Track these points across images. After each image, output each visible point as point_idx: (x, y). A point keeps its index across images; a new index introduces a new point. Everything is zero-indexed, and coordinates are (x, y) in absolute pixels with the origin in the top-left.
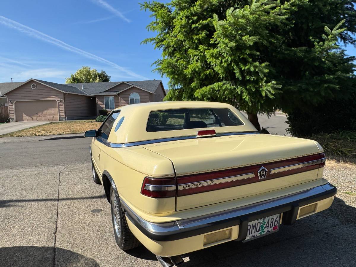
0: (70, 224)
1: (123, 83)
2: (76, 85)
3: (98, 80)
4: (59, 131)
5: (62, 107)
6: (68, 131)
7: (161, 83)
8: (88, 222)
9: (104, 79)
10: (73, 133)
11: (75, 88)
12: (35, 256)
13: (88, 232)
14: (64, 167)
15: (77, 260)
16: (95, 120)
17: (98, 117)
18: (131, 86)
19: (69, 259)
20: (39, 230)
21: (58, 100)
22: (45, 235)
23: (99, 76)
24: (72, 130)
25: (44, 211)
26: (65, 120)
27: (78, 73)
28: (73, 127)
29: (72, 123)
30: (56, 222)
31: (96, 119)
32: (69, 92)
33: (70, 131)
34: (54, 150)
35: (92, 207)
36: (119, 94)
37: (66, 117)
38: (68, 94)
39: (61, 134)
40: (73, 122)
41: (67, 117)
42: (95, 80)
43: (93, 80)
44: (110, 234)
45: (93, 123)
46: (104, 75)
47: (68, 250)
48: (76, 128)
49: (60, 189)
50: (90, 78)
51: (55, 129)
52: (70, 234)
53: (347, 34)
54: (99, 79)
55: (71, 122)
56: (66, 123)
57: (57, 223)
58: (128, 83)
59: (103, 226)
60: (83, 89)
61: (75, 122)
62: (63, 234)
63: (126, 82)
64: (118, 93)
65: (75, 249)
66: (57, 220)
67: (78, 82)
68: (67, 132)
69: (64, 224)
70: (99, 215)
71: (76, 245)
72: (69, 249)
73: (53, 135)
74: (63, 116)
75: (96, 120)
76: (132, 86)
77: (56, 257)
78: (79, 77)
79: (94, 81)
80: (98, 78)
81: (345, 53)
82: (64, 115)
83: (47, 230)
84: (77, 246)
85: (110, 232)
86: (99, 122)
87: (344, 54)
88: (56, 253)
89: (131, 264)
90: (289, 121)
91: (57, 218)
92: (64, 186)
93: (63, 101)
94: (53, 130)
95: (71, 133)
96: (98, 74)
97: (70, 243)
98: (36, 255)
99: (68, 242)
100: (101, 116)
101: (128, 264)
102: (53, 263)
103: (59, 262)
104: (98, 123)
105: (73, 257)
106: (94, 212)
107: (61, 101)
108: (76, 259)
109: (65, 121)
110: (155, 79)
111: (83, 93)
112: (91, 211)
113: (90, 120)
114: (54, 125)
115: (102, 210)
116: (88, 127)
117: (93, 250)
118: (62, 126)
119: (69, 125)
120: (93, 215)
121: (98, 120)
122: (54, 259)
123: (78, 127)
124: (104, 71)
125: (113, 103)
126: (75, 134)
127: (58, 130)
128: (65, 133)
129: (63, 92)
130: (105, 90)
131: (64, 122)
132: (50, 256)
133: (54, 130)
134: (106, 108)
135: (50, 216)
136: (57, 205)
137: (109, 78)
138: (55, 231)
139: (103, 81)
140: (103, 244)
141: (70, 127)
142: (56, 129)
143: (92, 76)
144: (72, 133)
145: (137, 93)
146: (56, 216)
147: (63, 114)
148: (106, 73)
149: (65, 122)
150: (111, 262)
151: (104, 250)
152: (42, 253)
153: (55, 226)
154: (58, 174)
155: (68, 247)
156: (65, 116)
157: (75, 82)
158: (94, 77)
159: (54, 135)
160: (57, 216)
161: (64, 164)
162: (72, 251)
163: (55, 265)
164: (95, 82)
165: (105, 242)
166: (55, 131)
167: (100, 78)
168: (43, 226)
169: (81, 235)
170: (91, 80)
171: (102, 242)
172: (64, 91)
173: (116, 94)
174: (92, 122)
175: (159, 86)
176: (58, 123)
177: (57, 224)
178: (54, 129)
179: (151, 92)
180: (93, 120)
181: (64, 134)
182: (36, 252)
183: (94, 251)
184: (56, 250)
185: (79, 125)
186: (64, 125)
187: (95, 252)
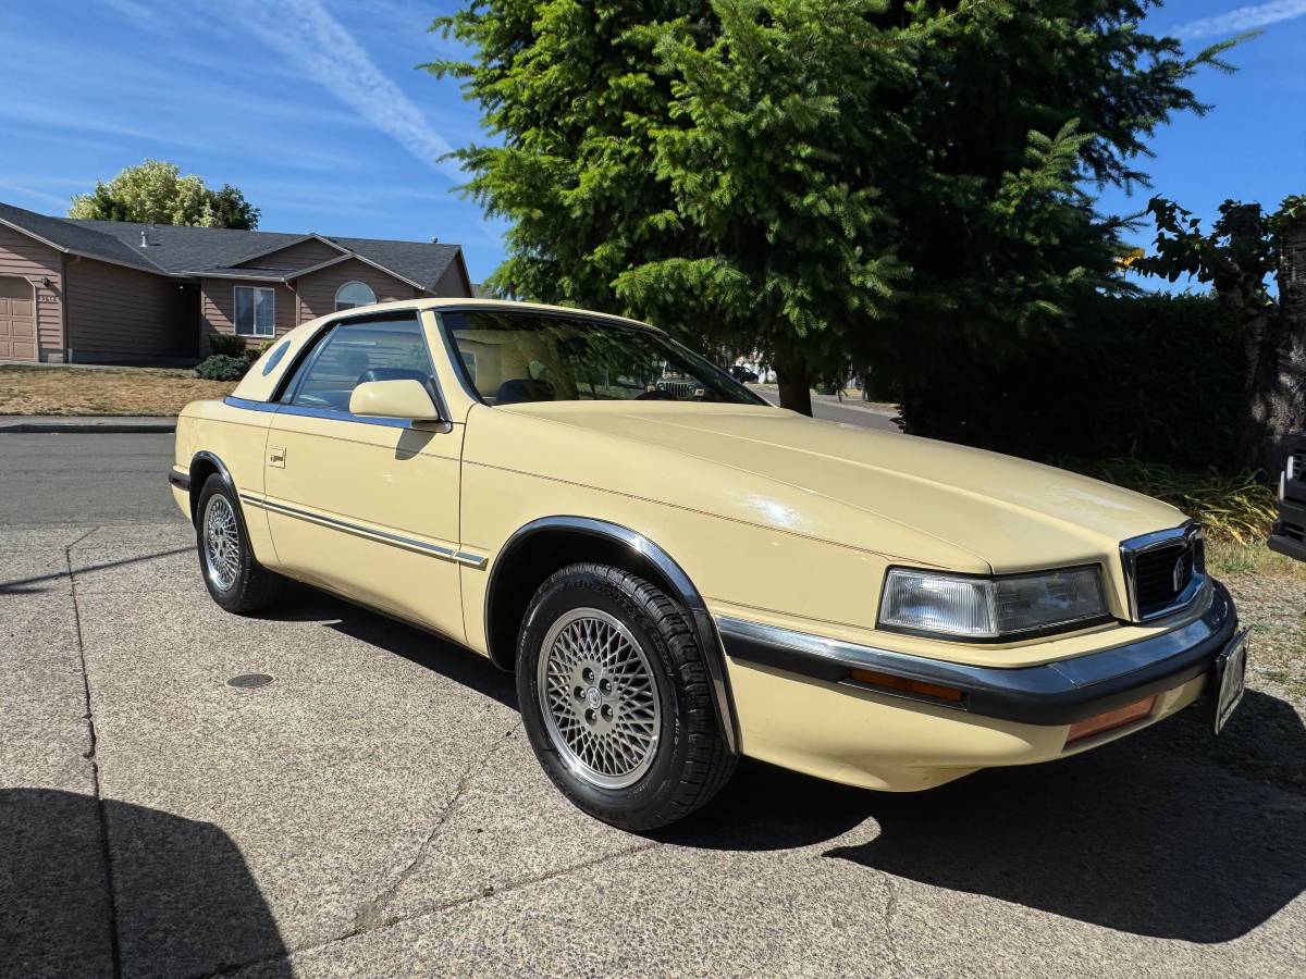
0: (148, 726)
1: (313, 242)
2: (112, 227)
3: (207, 220)
4: (41, 402)
5: (55, 310)
6: (79, 403)
7: (459, 258)
8: (223, 718)
9: (234, 215)
10: (101, 411)
11: (112, 239)
12: (20, 832)
13: (230, 751)
14: (78, 533)
15: (203, 843)
16: (192, 372)
17: (210, 360)
18: (342, 253)
19: (169, 840)
20: (17, 743)
21: (39, 278)
22: (50, 761)
23: (215, 206)
24: (97, 401)
25: (28, 680)
26: (66, 361)
27: (125, 184)
28: (99, 389)
29: (98, 375)
30: (89, 716)
31: (198, 367)
32: (85, 250)
33: (87, 404)
34: (26, 472)
35: (228, 667)
36: (294, 282)
37: (70, 351)
38: (82, 258)
39: (48, 414)
40: (98, 371)
41: (74, 351)
42: (196, 217)
43: (188, 217)
44: (317, 756)
45: (185, 382)
46: (233, 205)
47: (157, 811)
48: (112, 395)
49: (81, 607)
50: (174, 209)
51: (23, 394)
52: (157, 757)
53: (1105, 148)
54: (214, 215)
55: (90, 371)
56: (69, 375)
57: (91, 723)
58: (335, 242)
59: (285, 732)
60: (144, 245)
61: (108, 372)
62: (127, 758)
63: (325, 237)
64: (291, 275)
65: (187, 808)
66: (89, 710)
67: (122, 219)
68: (76, 409)
69: (123, 723)
70: (263, 696)
71: (189, 792)
72: (163, 808)
73: (13, 414)
74: (58, 343)
75: (199, 371)
76: (349, 255)
77: (110, 833)
78: (128, 199)
79: (192, 223)
80: (207, 209)
81: (1095, 207)
82: (60, 340)
83: (54, 745)
84: (190, 795)
85: (316, 750)
86: (211, 378)
87: (1090, 211)
88: (110, 821)
89: (416, 848)
90: (905, 418)
91: (88, 705)
92: (97, 597)
93: (59, 286)
94: (11, 395)
95: (92, 411)
96: (209, 195)
97: (161, 786)
98: (26, 831)
99: (152, 784)
100: (222, 356)
101: (406, 849)
102: (101, 856)
103: (127, 849)
104: (208, 382)
105: (184, 833)
106: (240, 685)
107: (48, 284)
108: (198, 838)
109: (65, 365)
110: (436, 241)
111: (149, 264)
112: (229, 683)
113: (170, 371)
114: (15, 375)
115: (271, 678)
116: (164, 396)
117: (259, 809)
118: (52, 383)
119: (86, 381)
120: (238, 694)
121: (206, 372)
122: (102, 841)
123: (123, 393)
124: (233, 186)
125: (269, 312)
126: (110, 416)
127: (36, 398)
128: (64, 412)
129: (62, 249)
130: (240, 261)
131: (59, 368)
132: (85, 831)
133: (16, 396)
134: (238, 332)
135: (57, 697)
136: (78, 660)
137: (255, 216)
138: (88, 749)
139: (230, 226)
140: (299, 788)
141: (89, 389)
142: (25, 393)
143: (182, 201)
144: (98, 412)
145: (368, 283)
146: (83, 698)
147: (57, 339)
148: (241, 197)
149: (66, 369)
150: (341, 847)
151: (307, 808)
152: (48, 822)
153: (85, 731)
154: (63, 554)
155: (158, 800)
156: (67, 345)
157: (109, 216)
158: (190, 207)
159: (18, 414)
160: (88, 697)
161: (75, 524)
162: (175, 813)
163: (110, 861)
164: (196, 225)
165: (305, 784)
166: (20, 400)
167: (219, 214)
168: (35, 730)
169: (202, 761)
170: (178, 217)
171: (293, 784)
172: (65, 247)
173: (283, 279)
174: (179, 376)
175: (450, 266)
176: (34, 369)
177: (91, 725)
178: (16, 392)
179: (420, 287)
180: (185, 371)
181: (60, 414)
182: (22, 819)
183: (268, 810)
184: (108, 811)
185: (128, 385)
186: (59, 380)
187: (270, 815)
